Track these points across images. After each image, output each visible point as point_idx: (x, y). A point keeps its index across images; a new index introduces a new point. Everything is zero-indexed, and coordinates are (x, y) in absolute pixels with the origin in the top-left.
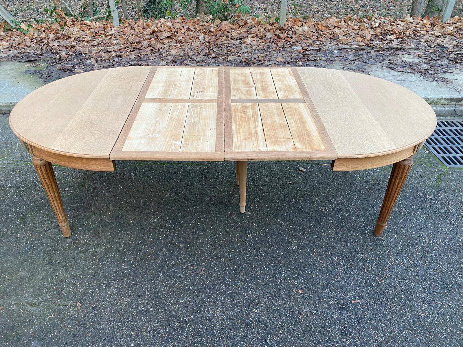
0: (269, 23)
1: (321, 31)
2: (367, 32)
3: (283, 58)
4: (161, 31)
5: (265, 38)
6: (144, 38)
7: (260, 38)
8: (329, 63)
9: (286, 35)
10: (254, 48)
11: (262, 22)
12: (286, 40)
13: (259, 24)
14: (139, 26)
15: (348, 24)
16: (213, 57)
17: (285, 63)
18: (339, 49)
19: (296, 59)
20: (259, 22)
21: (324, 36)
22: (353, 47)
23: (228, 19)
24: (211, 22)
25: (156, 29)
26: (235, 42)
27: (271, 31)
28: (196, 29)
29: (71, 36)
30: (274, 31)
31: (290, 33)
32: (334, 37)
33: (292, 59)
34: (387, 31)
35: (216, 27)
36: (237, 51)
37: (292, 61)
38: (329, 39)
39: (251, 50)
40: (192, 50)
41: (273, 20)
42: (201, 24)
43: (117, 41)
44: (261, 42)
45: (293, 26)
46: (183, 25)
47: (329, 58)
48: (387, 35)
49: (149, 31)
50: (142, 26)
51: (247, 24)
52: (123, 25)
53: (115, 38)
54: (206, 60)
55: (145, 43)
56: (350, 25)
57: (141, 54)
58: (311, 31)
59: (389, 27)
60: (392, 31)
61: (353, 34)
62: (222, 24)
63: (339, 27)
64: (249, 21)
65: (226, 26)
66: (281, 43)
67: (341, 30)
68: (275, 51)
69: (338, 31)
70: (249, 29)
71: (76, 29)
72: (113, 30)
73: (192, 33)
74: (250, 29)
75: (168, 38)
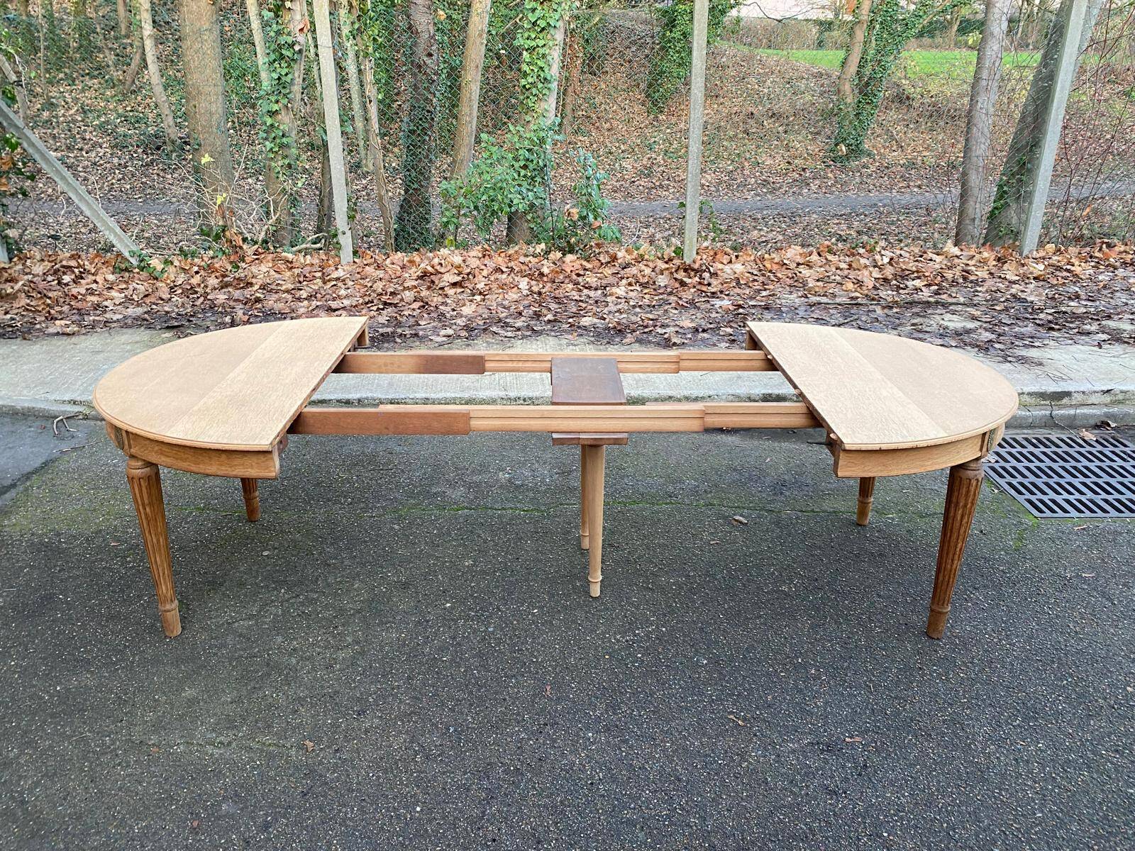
0: (662, 259)
1: (770, 271)
2: (866, 273)
3: (692, 320)
4: (441, 273)
5: (654, 287)
6: (406, 285)
7: (644, 286)
9: (697, 279)
10: (631, 303)
11: (646, 257)
12: (699, 289)
13: (640, 259)
14: (393, 264)
15: (826, 259)
16: (549, 321)
17: (697, 330)
18: (809, 305)
19: (719, 323)
20: (642, 256)
21: (778, 281)
22: (838, 300)
23: (577, 251)
24: (543, 256)
25: (430, 269)
26: (592, 293)
27: (666, 273)
28: (513, 269)
29: (254, 281)
30: (672, 273)
31: (706, 275)
32: (798, 283)
33: (711, 323)
34: (907, 273)
35: (552, 265)
36: (598, 310)
37: (712, 326)
38: (788, 288)
39: (626, 308)
40: (504, 308)
41: (669, 252)
42: (522, 259)
43: (349, 291)
44: (646, 293)
45: (711, 263)
46: (486, 262)
48: (907, 280)
49: (414, 272)
50: (401, 264)
51: (617, 260)
52: (362, 263)
53: (345, 284)
54: (536, 325)
55: (408, 295)
56: (831, 261)
57: (399, 315)
58: (749, 273)
59: (911, 265)
60: (917, 272)
61: (838, 278)
62: (564, 259)
63: (807, 265)
64: (620, 255)
65: (572, 264)
66: (688, 295)
67: (811, 271)
68: (676, 309)
69: (805, 272)
70: (620, 268)
71: (264, 268)
72: (340, 270)
73: (504, 276)
74: (623, 269)
75: (454, 285)
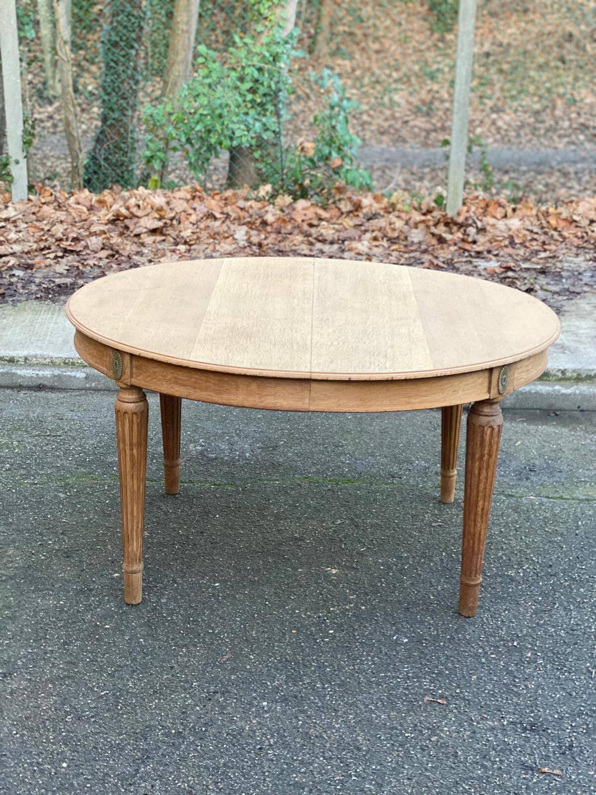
0: (418, 209)
1: (553, 229)
4: (137, 217)
5: (405, 243)
6: (93, 229)
7: (392, 241)
8: (565, 298)
9: (460, 235)
11: (399, 206)
12: (460, 248)
13: (391, 208)
14: (78, 203)
20: (393, 205)
21: (562, 242)
23: (312, 196)
24: (268, 200)
25: (123, 211)
27: (421, 226)
28: (228, 216)
30: (428, 227)
31: (472, 230)
35: (279, 212)
38: (574, 249)
41: (429, 202)
42: (241, 203)
43: (21, 234)
44: (393, 250)
45: (480, 218)
46: (195, 205)
47: (566, 286)
49: (105, 215)
50: (88, 204)
51: (361, 208)
52: (39, 200)
53: (16, 227)
55: (95, 242)
57: (83, 264)
58: (528, 230)
62: (295, 205)
64: (366, 202)
65: (304, 212)
66: (445, 254)
70: (364, 220)
72: (10, 209)
73: (218, 223)
74: (369, 219)
75: (154, 231)
